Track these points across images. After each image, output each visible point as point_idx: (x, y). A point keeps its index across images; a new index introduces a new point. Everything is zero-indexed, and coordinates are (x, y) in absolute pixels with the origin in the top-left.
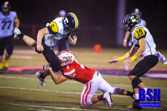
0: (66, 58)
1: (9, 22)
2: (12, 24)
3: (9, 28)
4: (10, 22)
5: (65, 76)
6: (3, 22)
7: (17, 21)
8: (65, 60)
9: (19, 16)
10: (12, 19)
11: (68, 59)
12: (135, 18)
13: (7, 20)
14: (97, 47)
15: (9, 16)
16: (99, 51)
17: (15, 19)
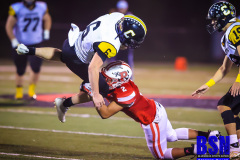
0: (121, 74)
1: (35, 19)
2: (40, 23)
3: (34, 29)
4: (37, 19)
5: (120, 104)
6: (25, 20)
7: (48, 18)
8: (119, 77)
9: (51, 11)
10: (40, 15)
11: (123, 76)
12: (228, 8)
13: (33, 17)
14: (181, 61)
15: (36, 10)
16: (183, 68)
17: (44, 14)
